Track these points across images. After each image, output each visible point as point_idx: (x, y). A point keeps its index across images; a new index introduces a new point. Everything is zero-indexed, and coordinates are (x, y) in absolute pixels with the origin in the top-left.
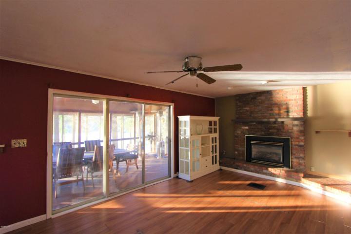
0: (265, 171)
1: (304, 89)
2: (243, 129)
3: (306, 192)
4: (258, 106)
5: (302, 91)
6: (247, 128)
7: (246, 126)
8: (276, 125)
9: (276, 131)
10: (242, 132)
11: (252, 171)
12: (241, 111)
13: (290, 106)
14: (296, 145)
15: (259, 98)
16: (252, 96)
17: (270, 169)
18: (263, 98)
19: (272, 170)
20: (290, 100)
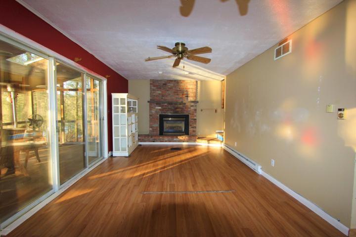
0: (175, 139)
1: (197, 82)
2: (157, 109)
3: (199, 147)
4: (168, 91)
5: (195, 83)
6: (160, 108)
7: (159, 106)
8: (181, 106)
9: (180, 110)
10: (156, 112)
11: (166, 141)
12: (154, 94)
13: (189, 93)
14: (192, 119)
15: (169, 84)
16: (164, 83)
17: (179, 137)
18: (171, 85)
19: (180, 138)
20: (189, 89)
